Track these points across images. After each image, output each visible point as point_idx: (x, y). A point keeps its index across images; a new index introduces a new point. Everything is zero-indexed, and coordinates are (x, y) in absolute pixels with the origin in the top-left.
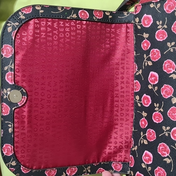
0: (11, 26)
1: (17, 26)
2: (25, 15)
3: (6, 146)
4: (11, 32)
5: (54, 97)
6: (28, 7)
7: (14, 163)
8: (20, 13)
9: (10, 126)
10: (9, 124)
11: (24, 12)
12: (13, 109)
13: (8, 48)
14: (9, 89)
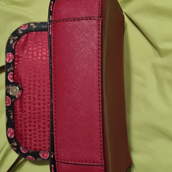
0: (12, 39)
1: (17, 39)
2: (22, 30)
3: (10, 130)
4: (12, 44)
5: (43, 92)
6: (25, 25)
7: (15, 144)
8: (19, 30)
9: (11, 113)
10: (11, 112)
11: (22, 29)
12: (13, 100)
13: (10, 55)
14: (10, 86)
